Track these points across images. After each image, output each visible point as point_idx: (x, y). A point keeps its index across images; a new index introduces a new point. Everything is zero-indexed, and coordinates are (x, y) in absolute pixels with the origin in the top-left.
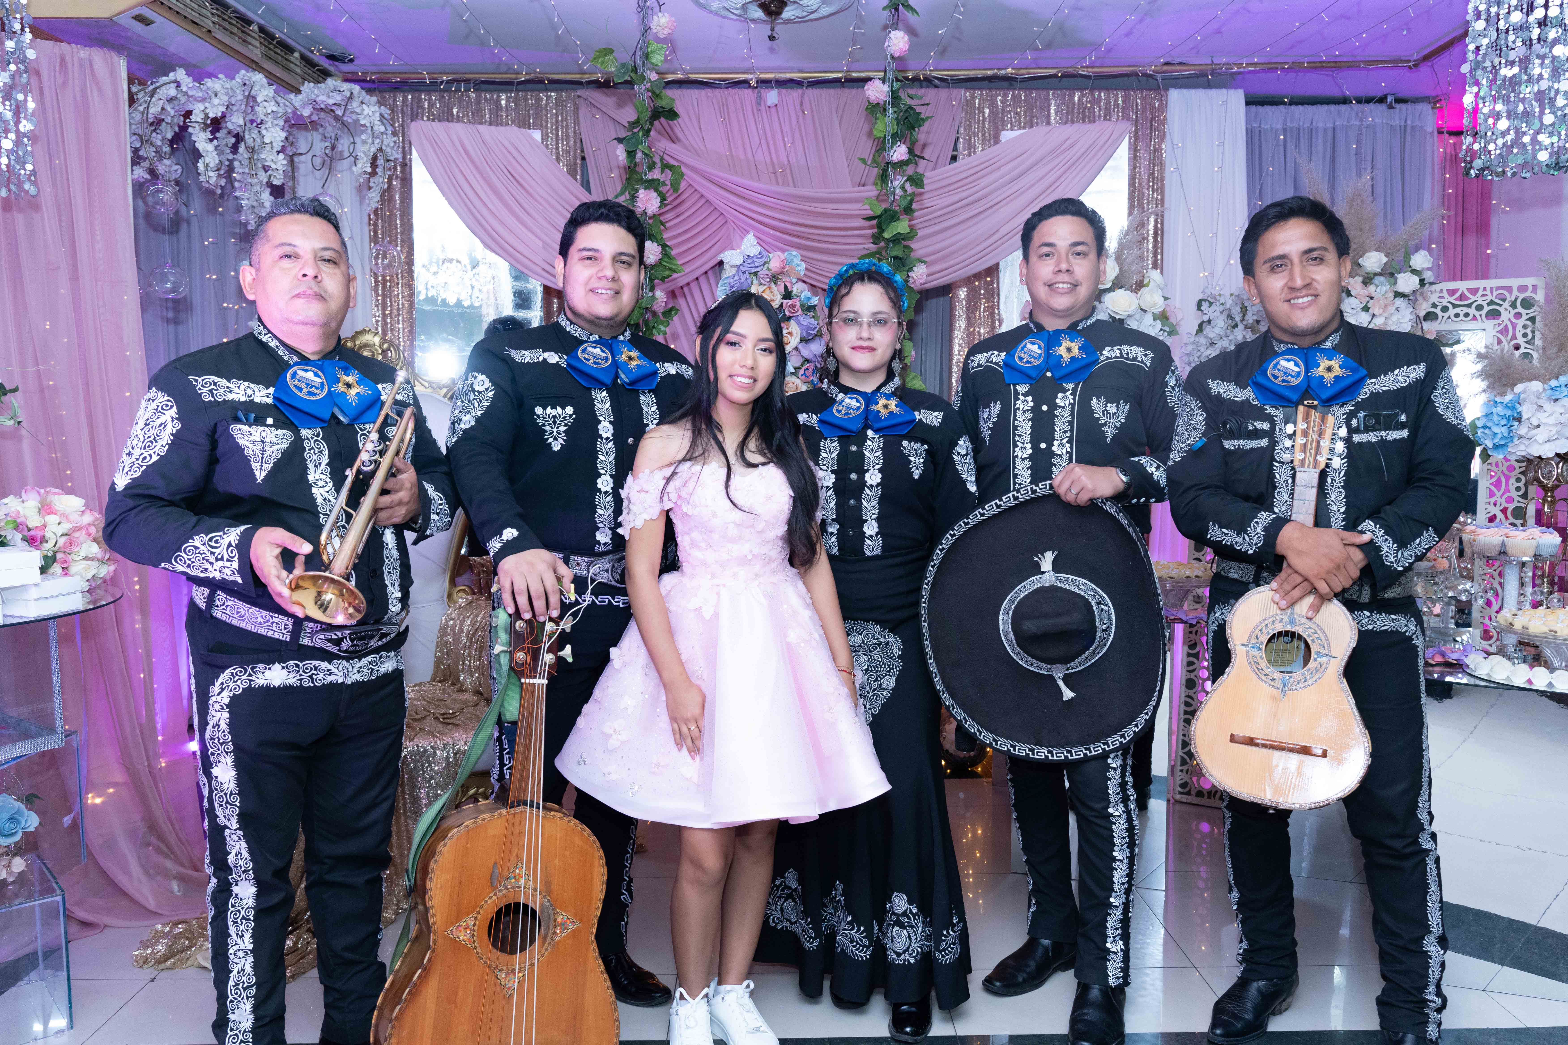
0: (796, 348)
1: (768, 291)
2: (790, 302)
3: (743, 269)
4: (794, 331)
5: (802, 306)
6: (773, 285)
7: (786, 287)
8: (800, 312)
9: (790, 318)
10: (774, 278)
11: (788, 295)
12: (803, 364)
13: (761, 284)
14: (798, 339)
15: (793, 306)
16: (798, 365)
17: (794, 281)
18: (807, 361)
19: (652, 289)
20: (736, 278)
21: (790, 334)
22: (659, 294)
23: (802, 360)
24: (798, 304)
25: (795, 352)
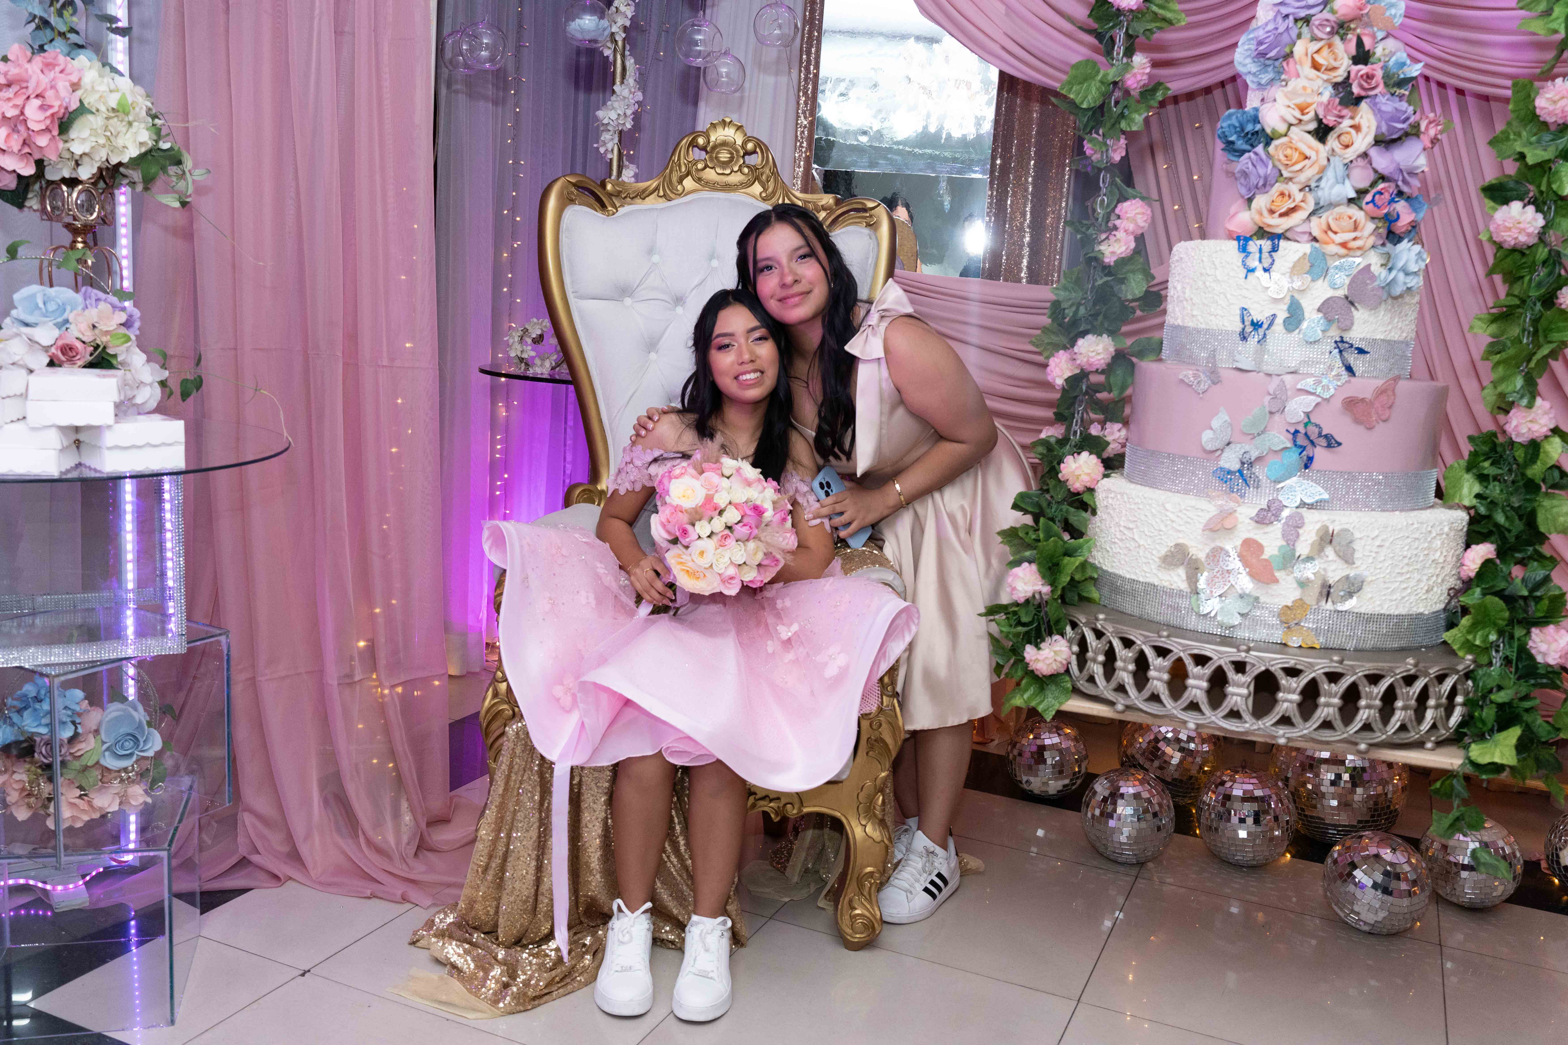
0: (1365, 155)
1: (1325, 51)
2: (1363, 69)
3: (1285, 10)
4: (1364, 124)
5: (1387, 77)
6: (1337, 39)
7: (1360, 43)
8: (1381, 88)
9: (1358, 100)
10: (1341, 28)
11: (1362, 56)
12: (1373, 184)
13: (1314, 39)
14: (1370, 139)
15: (1369, 77)
16: (1363, 184)
17: (1380, 35)
18: (1383, 178)
19: (1129, 52)
20: (1270, 27)
21: (1357, 128)
22: (1139, 59)
23: (1372, 176)
24: (1379, 74)
25: (1361, 162)
